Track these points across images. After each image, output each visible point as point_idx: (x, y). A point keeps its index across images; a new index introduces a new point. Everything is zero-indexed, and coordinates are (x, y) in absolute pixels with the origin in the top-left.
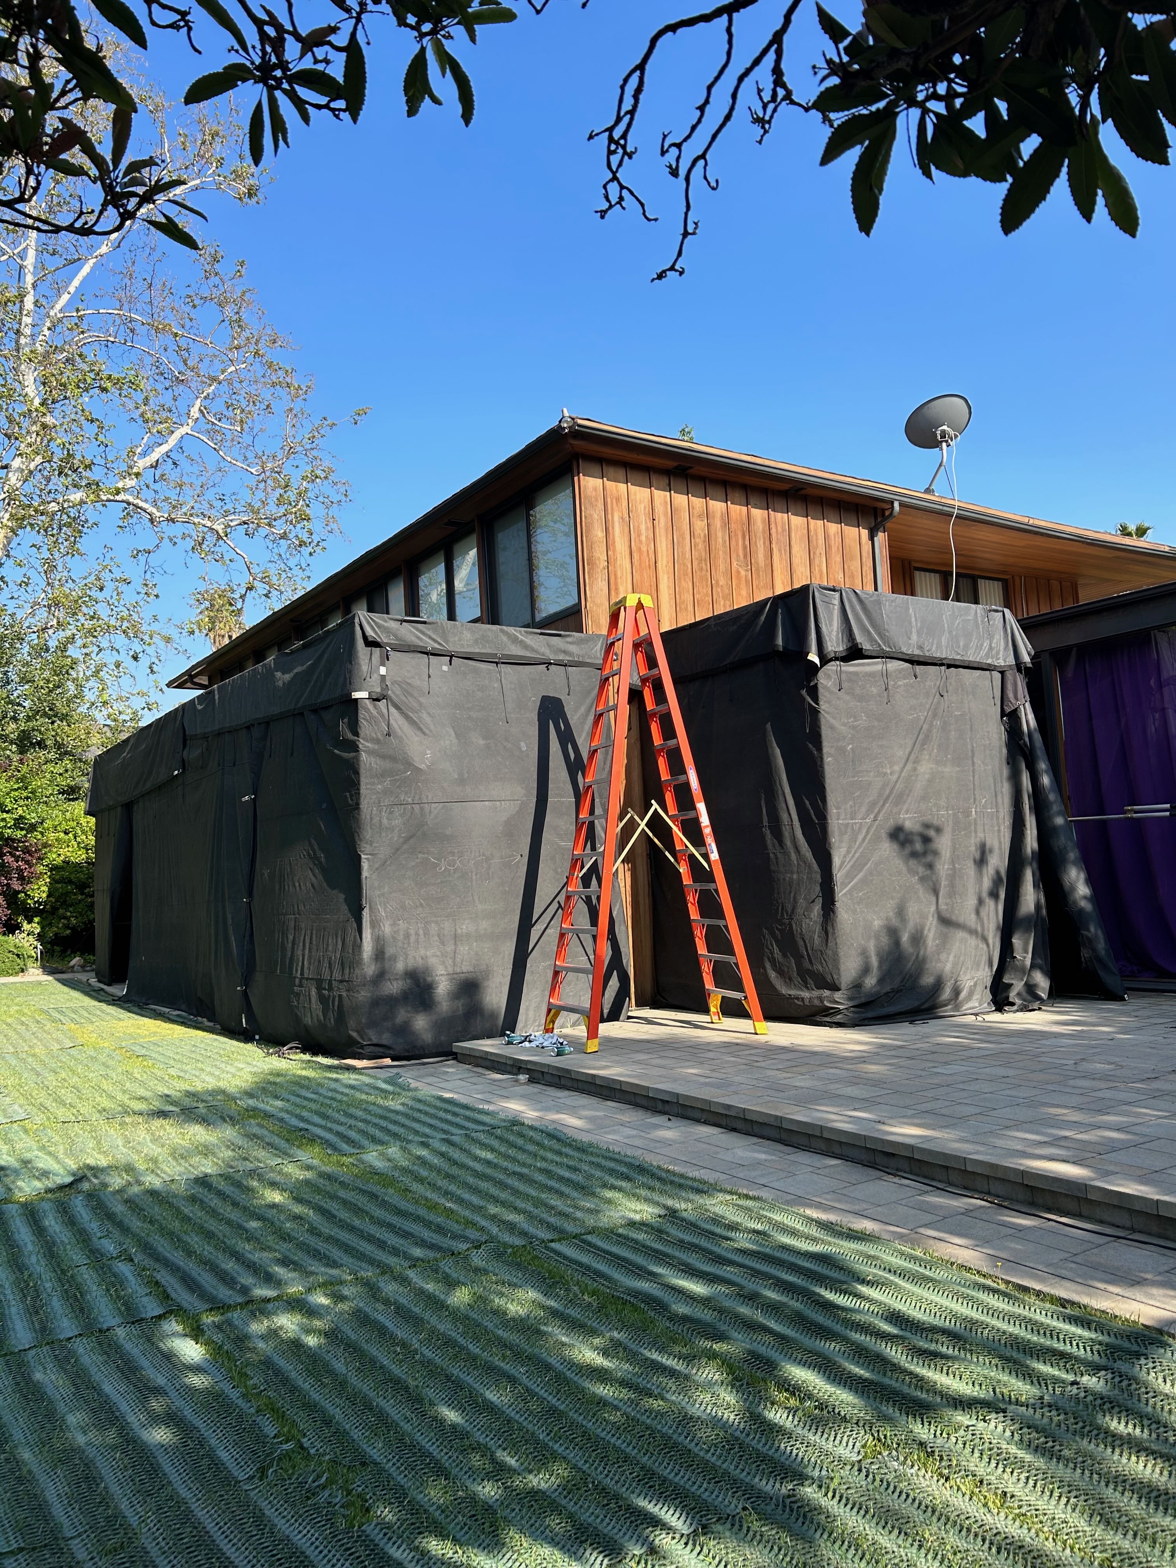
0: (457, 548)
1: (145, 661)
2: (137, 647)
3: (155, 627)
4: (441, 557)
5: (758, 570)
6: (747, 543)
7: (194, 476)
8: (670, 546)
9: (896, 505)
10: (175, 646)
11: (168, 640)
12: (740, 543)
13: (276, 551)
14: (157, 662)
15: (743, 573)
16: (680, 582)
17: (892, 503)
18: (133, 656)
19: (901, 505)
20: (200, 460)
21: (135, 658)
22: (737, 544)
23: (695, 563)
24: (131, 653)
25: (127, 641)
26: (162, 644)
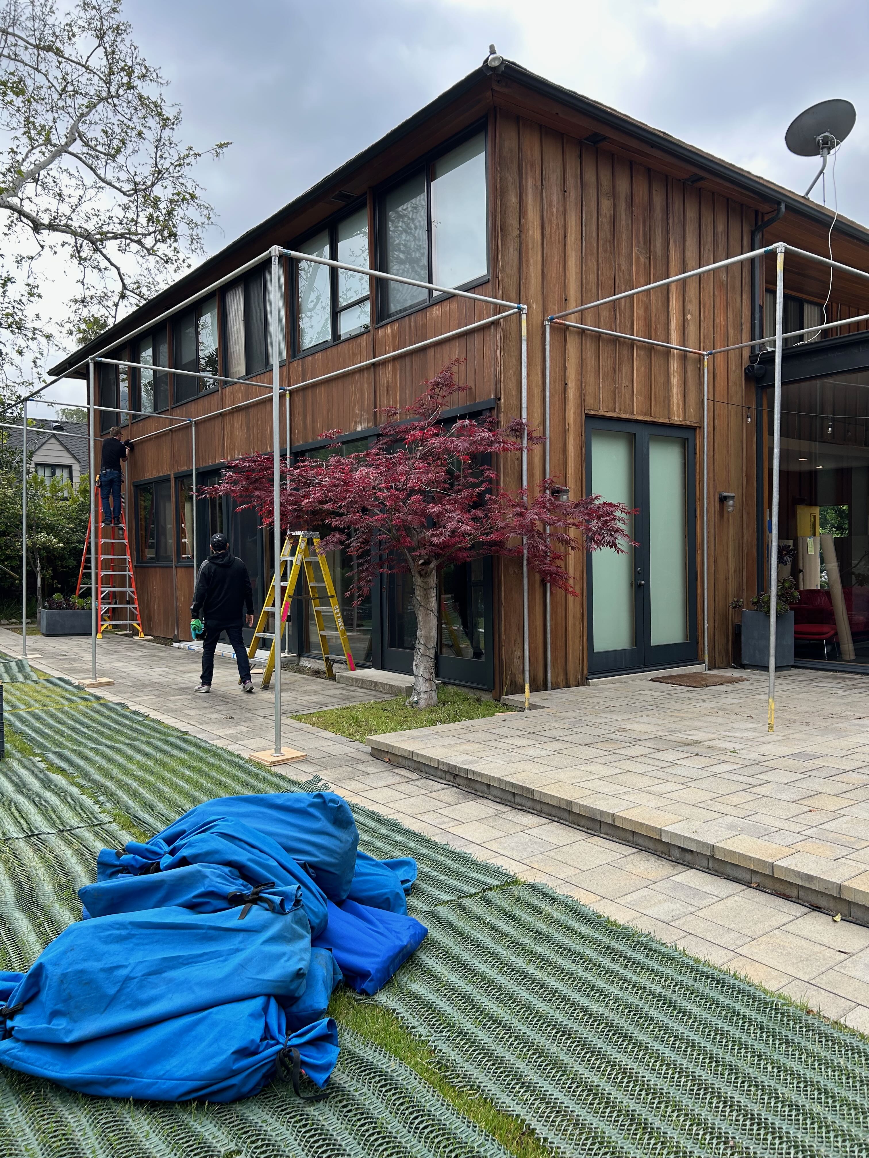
0: (342, 229)
1: (29, 356)
2: (21, 342)
3: (37, 324)
4: (326, 237)
5: (655, 259)
6: (647, 229)
7: (72, 189)
8: (579, 222)
9: (783, 206)
10: (56, 343)
11: (49, 337)
12: (641, 229)
13: (145, 266)
14: (39, 356)
15: (642, 260)
16: (586, 261)
17: (779, 204)
18: (17, 351)
19: (787, 207)
20: (76, 174)
21: (20, 353)
22: (638, 230)
23: (601, 243)
24: (16, 348)
25: (11, 336)
26: (43, 340)
